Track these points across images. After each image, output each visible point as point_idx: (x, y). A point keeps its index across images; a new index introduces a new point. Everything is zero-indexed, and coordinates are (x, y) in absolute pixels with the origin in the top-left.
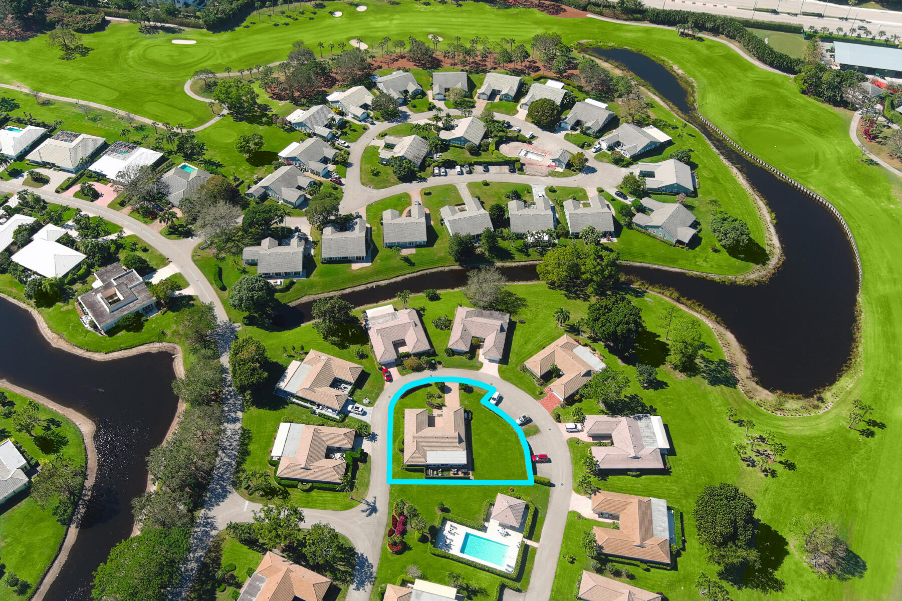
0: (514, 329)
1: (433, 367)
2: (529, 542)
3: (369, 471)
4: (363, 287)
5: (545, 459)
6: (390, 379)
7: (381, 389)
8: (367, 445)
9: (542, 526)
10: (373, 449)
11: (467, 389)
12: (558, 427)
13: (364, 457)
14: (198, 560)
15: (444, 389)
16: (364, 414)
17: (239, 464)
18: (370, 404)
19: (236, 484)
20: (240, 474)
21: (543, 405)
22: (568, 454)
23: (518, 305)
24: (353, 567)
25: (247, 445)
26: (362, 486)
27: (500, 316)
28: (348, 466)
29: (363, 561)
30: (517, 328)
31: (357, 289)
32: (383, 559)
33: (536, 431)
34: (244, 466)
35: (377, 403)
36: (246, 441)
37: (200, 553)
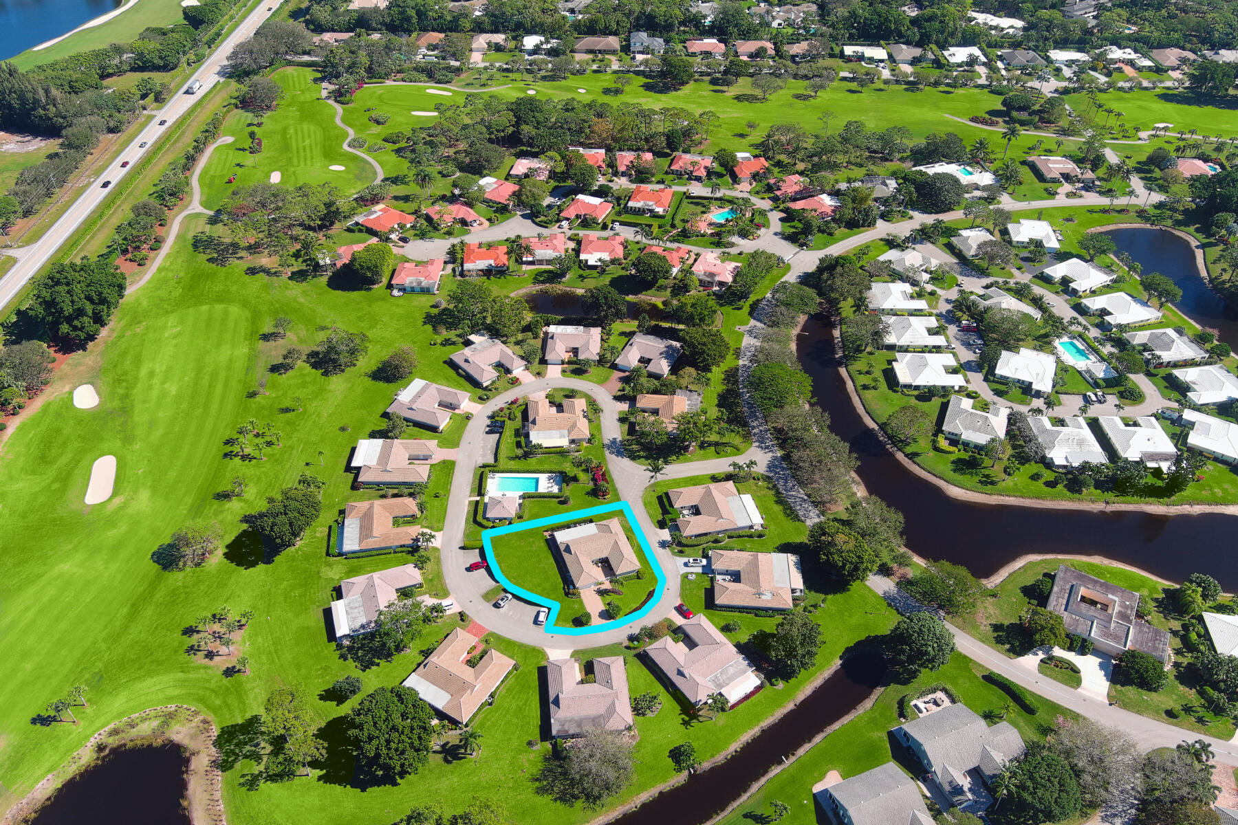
0: (541, 726)
1: (632, 638)
2: (478, 498)
3: (651, 516)
4: (801, 751)
5: (472, 568)
6: (679, 609)
7: (682, 595)
8: (665, 535)
9: (468, 513)
10: (657, 534)
11: (580, 621)
12: (462, 606)
13: (662, 525)
14: (754, 428)
15: (608, 615)
16: (686, 565)
17: (778, 493)
18: (685, 576)
19: (768, 479)
20: (770, 486)
21: (484, 628)
22: (447, 581)
23: (545, 777)
24: (625, 450)
25: (785, 509)
26: (650, 503)
27: (566, 727)
28: (671, 505)
29: (619, 454)
30: (537, 731)
31: (807, 747)
32: (604, 458)
33: (486, 597)
34: (773, 492)
35: (679, 580)
36: (788, 511)
37: (756, 431)
